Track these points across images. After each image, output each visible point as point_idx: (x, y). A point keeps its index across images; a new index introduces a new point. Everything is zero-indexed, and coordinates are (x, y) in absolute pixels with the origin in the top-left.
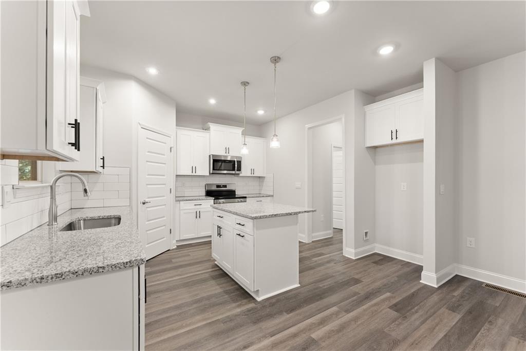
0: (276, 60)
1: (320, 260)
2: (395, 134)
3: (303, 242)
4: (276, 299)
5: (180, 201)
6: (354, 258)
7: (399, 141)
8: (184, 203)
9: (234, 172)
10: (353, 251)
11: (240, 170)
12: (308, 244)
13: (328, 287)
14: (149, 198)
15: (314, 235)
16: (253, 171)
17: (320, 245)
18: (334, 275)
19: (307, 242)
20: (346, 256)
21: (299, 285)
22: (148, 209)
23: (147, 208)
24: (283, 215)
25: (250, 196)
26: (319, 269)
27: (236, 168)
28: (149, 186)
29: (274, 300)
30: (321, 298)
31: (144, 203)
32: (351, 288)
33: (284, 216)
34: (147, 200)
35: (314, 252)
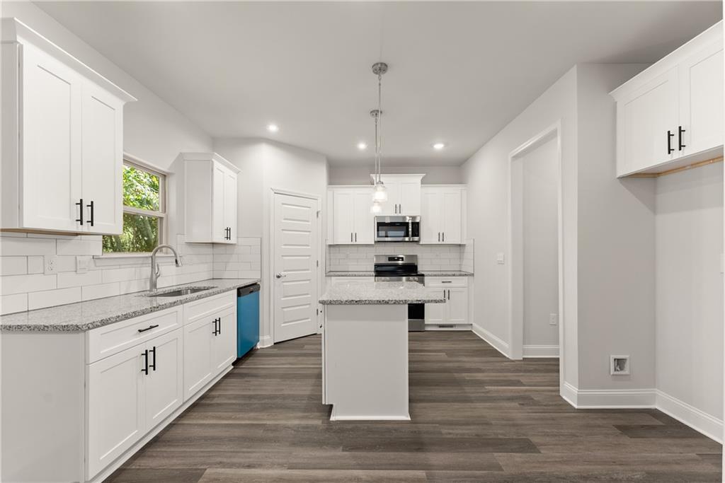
0: (381, 68)
1: (497, 391)
2: (676, 138)
3: (505, 357)
4: (353, 425)
5: (331, 276)
6: (576, 406)
7: (687, 152)
8: (337, 279)
9: (407, 239)
10: (575, 390)
11: (418, 235)
12: (513, 361)
13: (455, 437)
14: (285, 271)
15: (527, 347)
16: (441, 236)
17: (532, 368)
18: (493, 422)
19: (511, 358)
20: (564, 397)
21: (409, 419)
22: (285, 284)
23: (283, 282)
24: (370, 303)
25: (430, 273)
26: (478, 405)
27: (410, 233)
28: (284, 258)
29: (349, 426)
30: (418, 450)
31: (278, 277)
32: (496, 454)
33: (375, 304)
34: (283, 273)
35: (505, 376)
